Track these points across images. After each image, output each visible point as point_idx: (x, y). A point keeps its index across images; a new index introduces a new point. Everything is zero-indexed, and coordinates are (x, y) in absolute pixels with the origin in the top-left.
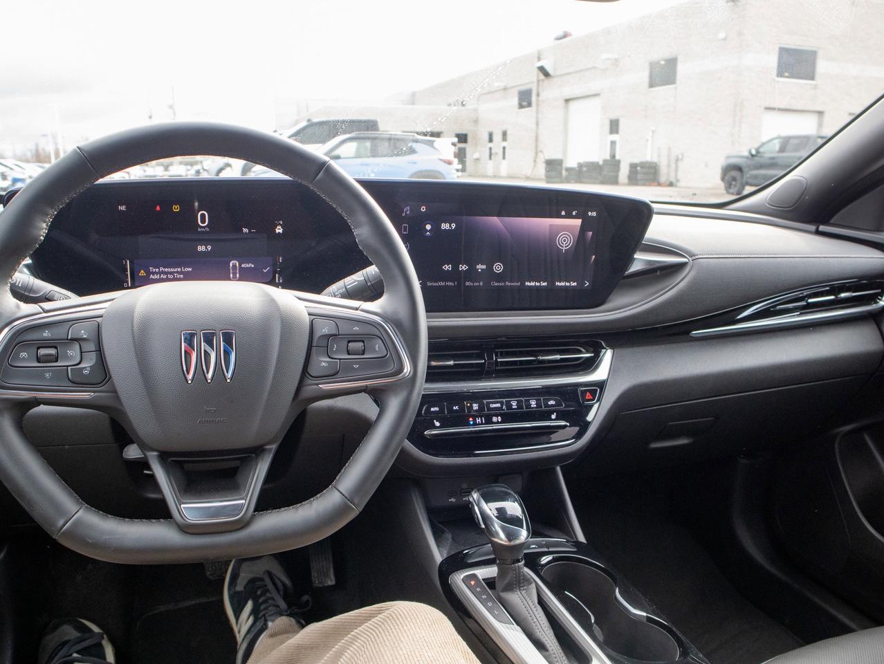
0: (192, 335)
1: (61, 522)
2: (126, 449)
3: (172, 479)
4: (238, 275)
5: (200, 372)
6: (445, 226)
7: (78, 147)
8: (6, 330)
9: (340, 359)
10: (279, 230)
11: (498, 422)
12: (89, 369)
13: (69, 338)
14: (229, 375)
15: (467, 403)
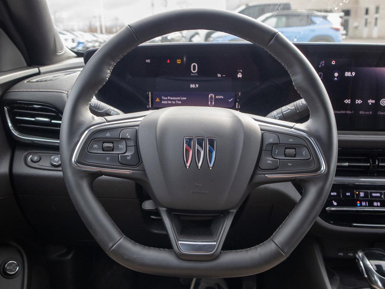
0: (190, 140)
1: (111, 245)
2: (143, 203)
3: (174, 225)
4: (213, 103)
5: (194, 162)
6: (348, 74)
7: (129, 25)
8: (87, 132)
9: (280, 159)
10: (240, 75)
11: (377, 206)
12: (130, 156)
13: (120, 137)
14: (211, 165)
15: (356, 191)
